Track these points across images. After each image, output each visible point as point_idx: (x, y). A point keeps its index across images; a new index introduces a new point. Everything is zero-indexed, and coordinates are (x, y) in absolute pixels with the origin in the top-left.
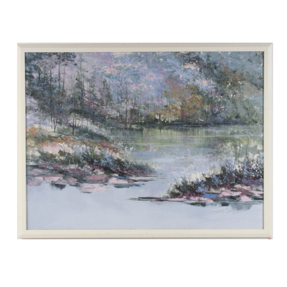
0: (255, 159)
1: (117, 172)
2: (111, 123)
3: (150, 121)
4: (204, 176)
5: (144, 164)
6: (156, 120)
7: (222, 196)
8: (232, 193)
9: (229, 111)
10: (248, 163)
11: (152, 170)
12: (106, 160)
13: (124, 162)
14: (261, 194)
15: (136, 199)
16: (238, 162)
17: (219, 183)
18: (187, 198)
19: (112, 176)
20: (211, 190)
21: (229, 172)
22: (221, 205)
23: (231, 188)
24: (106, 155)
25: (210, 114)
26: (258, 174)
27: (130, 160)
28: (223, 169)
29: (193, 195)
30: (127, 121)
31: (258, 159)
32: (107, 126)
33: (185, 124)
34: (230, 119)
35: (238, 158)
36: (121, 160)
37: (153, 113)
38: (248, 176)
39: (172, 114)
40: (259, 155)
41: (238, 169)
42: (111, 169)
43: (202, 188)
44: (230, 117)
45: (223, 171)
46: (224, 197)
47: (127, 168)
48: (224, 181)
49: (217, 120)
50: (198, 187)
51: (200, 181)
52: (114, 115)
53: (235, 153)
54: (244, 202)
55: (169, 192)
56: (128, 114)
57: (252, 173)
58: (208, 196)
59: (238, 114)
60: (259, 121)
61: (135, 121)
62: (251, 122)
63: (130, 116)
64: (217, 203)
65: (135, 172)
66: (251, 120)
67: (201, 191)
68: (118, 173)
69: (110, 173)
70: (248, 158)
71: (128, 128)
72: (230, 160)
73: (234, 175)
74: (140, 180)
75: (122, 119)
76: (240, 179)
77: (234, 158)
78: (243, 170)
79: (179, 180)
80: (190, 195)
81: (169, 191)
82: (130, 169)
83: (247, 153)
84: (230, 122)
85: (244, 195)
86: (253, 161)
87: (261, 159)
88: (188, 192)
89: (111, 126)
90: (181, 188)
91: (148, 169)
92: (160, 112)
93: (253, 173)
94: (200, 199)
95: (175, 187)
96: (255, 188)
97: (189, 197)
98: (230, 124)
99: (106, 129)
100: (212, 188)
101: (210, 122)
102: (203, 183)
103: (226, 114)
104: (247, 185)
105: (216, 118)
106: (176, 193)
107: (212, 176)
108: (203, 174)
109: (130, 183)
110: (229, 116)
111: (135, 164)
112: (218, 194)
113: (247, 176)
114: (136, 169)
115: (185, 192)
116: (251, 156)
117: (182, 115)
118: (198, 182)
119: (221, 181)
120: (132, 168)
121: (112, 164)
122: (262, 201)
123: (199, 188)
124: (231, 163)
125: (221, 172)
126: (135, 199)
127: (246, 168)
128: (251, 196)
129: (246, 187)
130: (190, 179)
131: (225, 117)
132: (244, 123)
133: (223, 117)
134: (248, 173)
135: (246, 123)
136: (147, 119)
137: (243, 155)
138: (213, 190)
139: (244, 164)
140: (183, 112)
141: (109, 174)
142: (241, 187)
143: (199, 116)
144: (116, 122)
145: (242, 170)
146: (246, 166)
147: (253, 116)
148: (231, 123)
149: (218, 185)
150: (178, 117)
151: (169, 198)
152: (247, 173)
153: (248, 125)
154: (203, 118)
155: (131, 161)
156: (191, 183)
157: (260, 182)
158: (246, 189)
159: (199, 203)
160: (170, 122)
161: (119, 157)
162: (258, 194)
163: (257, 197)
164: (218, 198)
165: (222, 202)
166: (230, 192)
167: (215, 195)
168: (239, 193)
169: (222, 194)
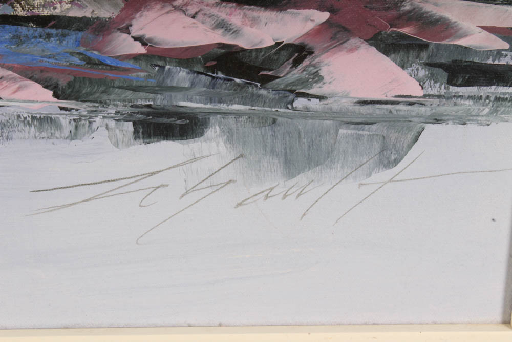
7: (139, 49)
22: (129, 126)
46: (157, 56)
54: (346, 104)
85: (354, 41)
128: (424, 46)
162: (485, 33)
163: (476, 60)
164: (101, 63)
165: (140, 102)
166: (214, 11)
167: (71, 41)
168: (307, 19)
169: (135, 31)
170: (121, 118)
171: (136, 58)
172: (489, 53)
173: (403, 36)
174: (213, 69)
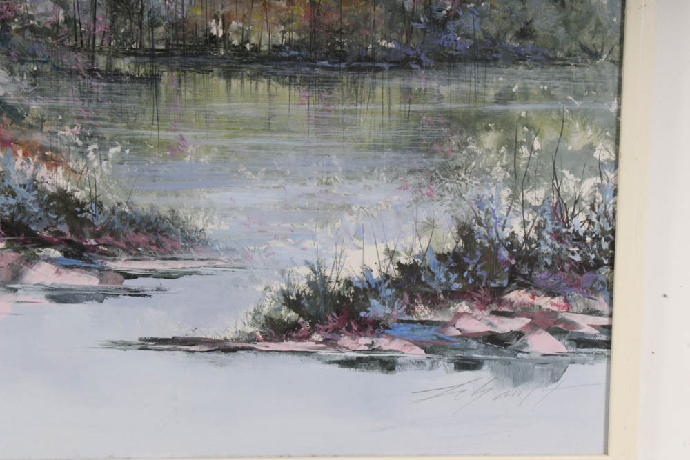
0: (583, 195)
1: (55, 240)
2: (33, 49)
3: (188, 43)
4: (391, 258)
5: (164, 211)
6: (213, 38)
7: (459, 333)
8: (495, 320)
9: (495, 11)
10: (558, 210)
11: (194, 236)
12: (14, 196)
13: (84, 204)
14: (604, 326)
15: (130, 345)
16: (523, 205)
17: (448, 284)
18: (325, 341)
19: (38, 258)
20: (416, 309)
21: (487, 245)
22: (453, 365)
23: (492, 302)
24: (12, 176)
25: (422, 20)
26: (594, 252)
27: (109, 196)
28: (466, 232)
29: (349, 329)
30: (98, 41)
31: (598, 194)
32: (15, 60)
33: (324, 60)
34: (496, 41)
35: (523, 190)
36: (71, 195)
37: (199, 13)
38: (558, 261)
39: (273, 18)
40: (602, 179)
41: (520, 233)
42: (33, 228)
43: (384, 304)
44: (498, 35)
45: (465, 239)
46: (465, 336)
47: (95, 227)
48: (467, 279)
49: (445, 45)
50: (368, 301)
51: (376, 275)
52: (42, 19)
53: (510, 172)
54: (538, 356)
55: (257, 317)
56: (100, 13)
57: (571, 249)
58: (405, 333)
59: (527, 24)
60: (606, 50)
61: (128, 44)
62: (575, 55)
63: (109, 21)
64: (440, 359)
65: (128, 244)
66: (574, 47)
67: (381, 315)
68: (63, 247)
69: (27, 246)
70: (558, 191)
71: (98, 70)
72: (491, 199)
73: (504, 254)
74: (148, 272)
75: (76, 34)
76: (525, 270)
77: (506, 192)
78: (540, 237)
79: (298, 274)
80: (337, 330)
81: (257, 313)
82: (108, 229)
83: (555, 173)
84: (497, 52)
85: (540, 330)
86: (576, 202)
87: (607, 196)
88: (330, 318)
89: (33, 62)
90: (304, 301)
91: (179, 230)
92: (226, 10)
93: (574, 246)
94: (376, 346)
95: (282, 297)
96: (579, 305)
97: (335, 336)
98: (496, 60)
99: (12, 73)
100: (421, 302)
101: (419, 50)
102: (386, 285)
103: (481, 23)
104: (551, 293)
105: (445, 37)
106: (285, 323)
107: (424, 259)
108: (387, 250)
109: (106, 283)
110: (493, 30)
111: (127, 210)
112: (444, 325)
113: (553, 257)
114: (134, 229)
115: (320, 318)
116: (572, 184)
117: (315, 22)
118: (367, 282)
119: (456, 276)
120: (116, 227)
121: (36, 210)
122: (606, 350)
123: (374, 302)
124: (494, 211)
125: (457, 242)
126: (125, 345)
127: (550, 228)
128: (567, 332)
129: (548, 298)
130: (338, 269)
131: (479, 35)
132: (549, 59)
133: (471, 32)
134: (558, 246)
135: (556, 58)
136: (176, 38)
137: (541, 179)
138: (423, 312)
139: (542, 215)
140: (318, 14)
141: (25, 249)
142: (531, 300)
143: (379, 29)
144: (52, 46)
145: (536, 237)
146: (549, 222)
147: (586, 31)
148: (500, 56)
149: (445, 293)
150: (299, 32)
151: (258, 341)
152: (552, 246)
153: (564, 65)
154: (394, 35)
155: (111, 198)
156: (342, 285)
157: (602, 283)
158: (549, 306)
159: (372, 359)
160: (265, 48)
161: (65, 183)
162: (590, 327)
163: (587, 338)
164: (443, 339)
165: (457, 355)
166: (488, 318)
167: (433, 329)
168: (522, 321)
169: (457, 326)
170: (450, 361)
171: (457, 337)
172: (592, 335)
173: (559, 328)
174: (486, 341)
